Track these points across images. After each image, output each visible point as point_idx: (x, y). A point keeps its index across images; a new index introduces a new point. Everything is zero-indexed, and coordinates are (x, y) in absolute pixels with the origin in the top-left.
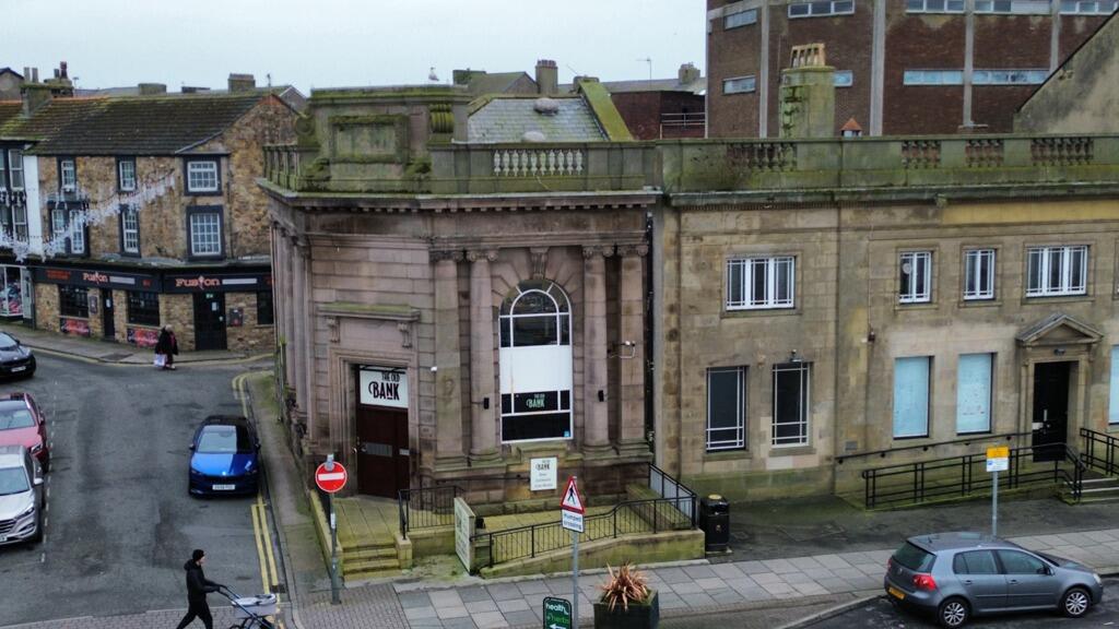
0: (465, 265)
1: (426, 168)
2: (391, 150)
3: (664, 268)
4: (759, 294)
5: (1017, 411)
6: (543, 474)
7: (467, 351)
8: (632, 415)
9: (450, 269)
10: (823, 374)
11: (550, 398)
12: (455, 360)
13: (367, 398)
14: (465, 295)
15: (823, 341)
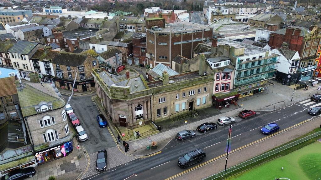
0: (132, 105)
1: (127, 96)
2: (123, 94)
3: (152, 101)
4: (162, 101)
5: (188, 107)
6: (141, 123)
7: (132, 113)
8: (149, 116)
9: (130, 106)
10: (169, 107)
11: (141, 115)
12: (131, 115)
13: (120, 117)
14: (132, 107)
15: (168, 104)
